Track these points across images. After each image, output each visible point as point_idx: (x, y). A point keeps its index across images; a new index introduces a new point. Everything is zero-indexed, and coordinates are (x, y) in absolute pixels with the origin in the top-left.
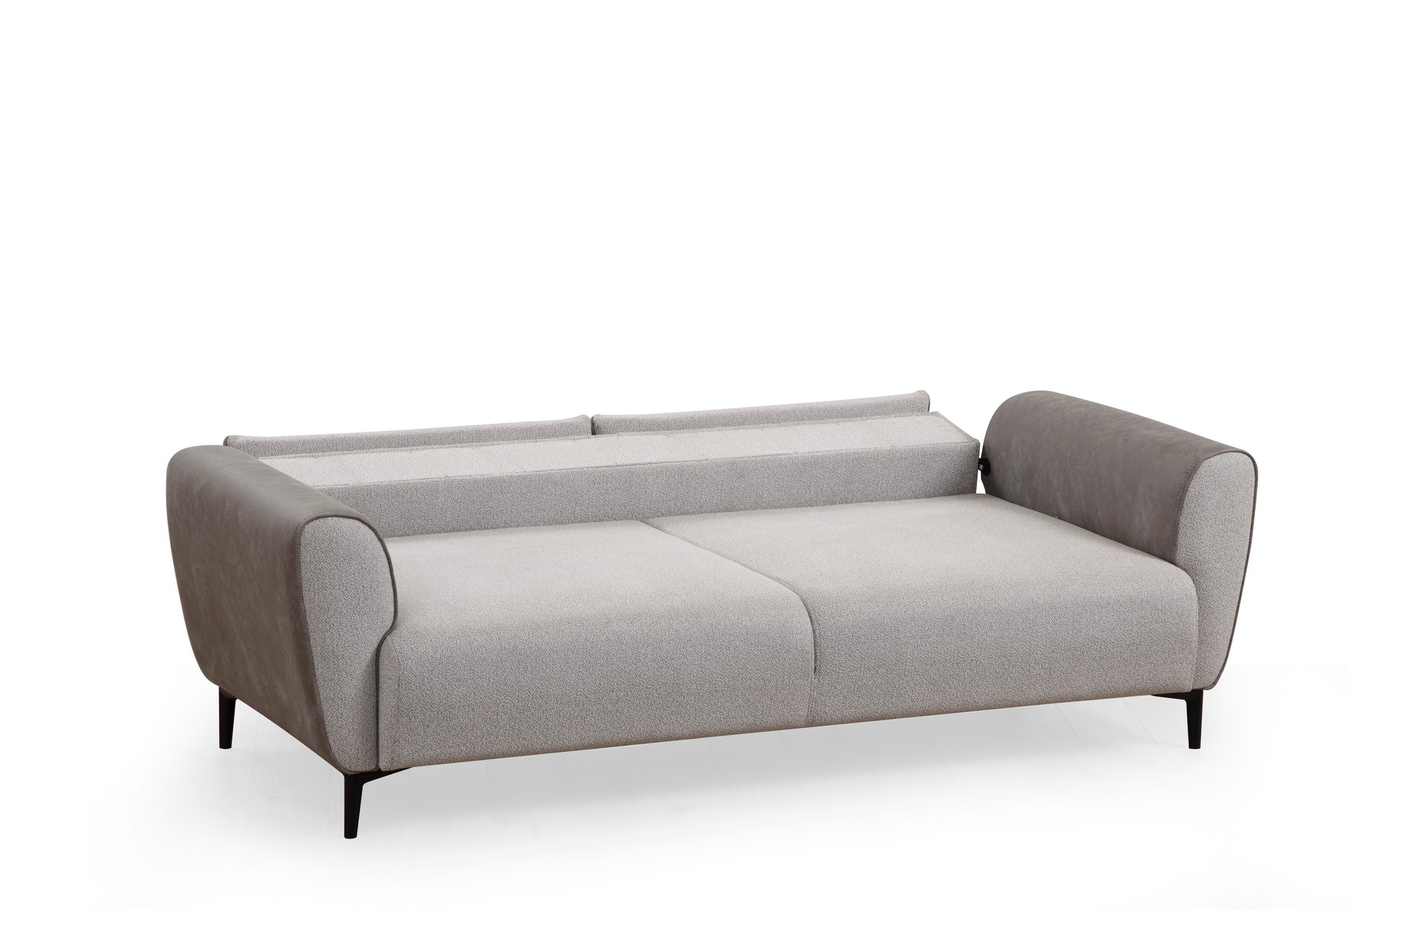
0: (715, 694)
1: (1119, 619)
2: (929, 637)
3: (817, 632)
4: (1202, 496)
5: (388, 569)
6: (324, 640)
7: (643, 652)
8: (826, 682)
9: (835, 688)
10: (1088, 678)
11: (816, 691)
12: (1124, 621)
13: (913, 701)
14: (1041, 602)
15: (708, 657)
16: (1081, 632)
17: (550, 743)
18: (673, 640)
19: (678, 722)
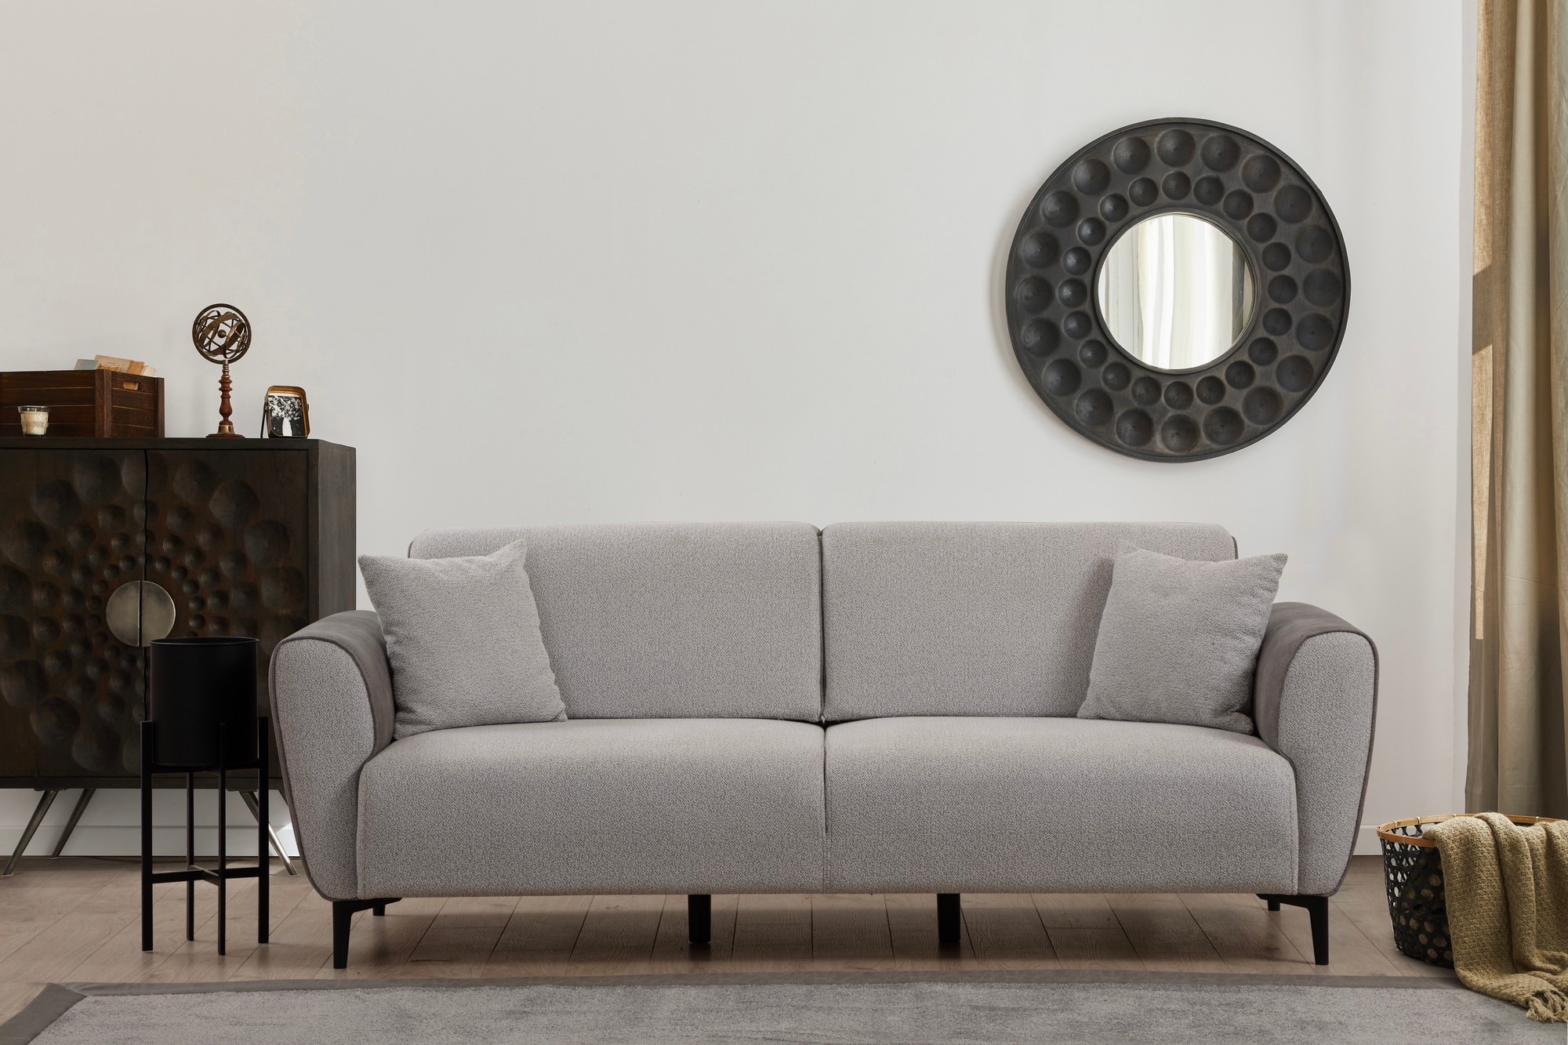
0: (711, 846)
1: (1189, 802)
2: (958, 803)
3: (829, 790)
4: (1303, 677)
5: (366, 694)
6: (298, 761)
7: (628, 794)
8: (840, 843)
9: (851, 850)
10: (1157, 866)
11: (829, 853)
12: (1195, 804)
13: (946, 874)
14: (1092, 776)
15: (701, 806)
16: (1141, 812)
17: (532, 884)
18: (663, 785)
19: (674, 873)
